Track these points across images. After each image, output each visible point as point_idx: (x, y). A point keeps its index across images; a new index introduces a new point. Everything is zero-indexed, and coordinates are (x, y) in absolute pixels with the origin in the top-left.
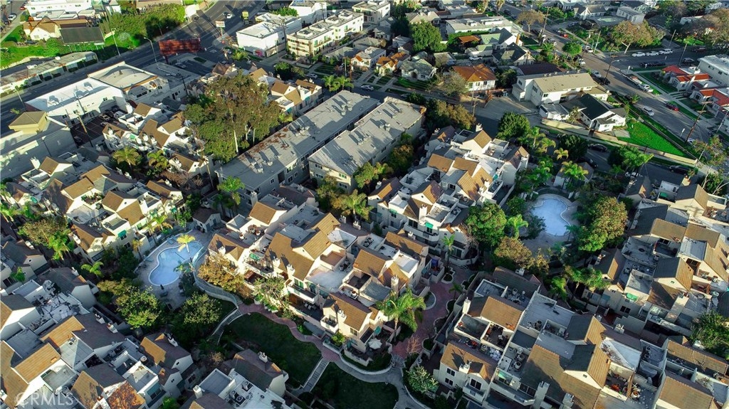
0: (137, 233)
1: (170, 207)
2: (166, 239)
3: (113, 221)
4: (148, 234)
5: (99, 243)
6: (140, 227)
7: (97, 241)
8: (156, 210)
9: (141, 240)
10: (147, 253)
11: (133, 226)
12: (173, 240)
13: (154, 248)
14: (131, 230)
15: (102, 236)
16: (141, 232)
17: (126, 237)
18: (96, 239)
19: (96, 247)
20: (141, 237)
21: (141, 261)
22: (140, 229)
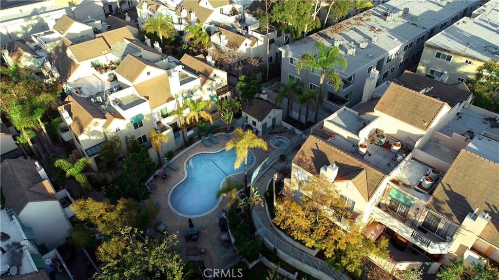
0: (159, 123)
1: (210, 92)
2: (200, 138)
3: (126, 98)
4: (175, 127)
5: (100, 128)
6: (165, 113)
7: (96, 124)
8: (191, 93)
9: (165, 133)
10: (170, 155)
11: (155, 111)
12: (210, 140)
13: (181, 148)
14: (151, 115)
15: (105, 118)
16: (165, 122)
17: (141, 125)
18: (95, 120)
19: (94, 133)
20: (164, 129)
21: (158, 167)
22: (164, 116)
